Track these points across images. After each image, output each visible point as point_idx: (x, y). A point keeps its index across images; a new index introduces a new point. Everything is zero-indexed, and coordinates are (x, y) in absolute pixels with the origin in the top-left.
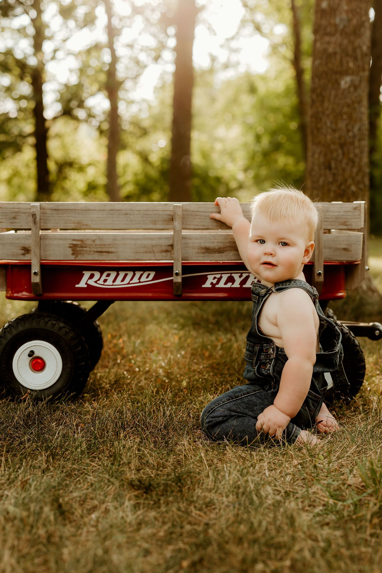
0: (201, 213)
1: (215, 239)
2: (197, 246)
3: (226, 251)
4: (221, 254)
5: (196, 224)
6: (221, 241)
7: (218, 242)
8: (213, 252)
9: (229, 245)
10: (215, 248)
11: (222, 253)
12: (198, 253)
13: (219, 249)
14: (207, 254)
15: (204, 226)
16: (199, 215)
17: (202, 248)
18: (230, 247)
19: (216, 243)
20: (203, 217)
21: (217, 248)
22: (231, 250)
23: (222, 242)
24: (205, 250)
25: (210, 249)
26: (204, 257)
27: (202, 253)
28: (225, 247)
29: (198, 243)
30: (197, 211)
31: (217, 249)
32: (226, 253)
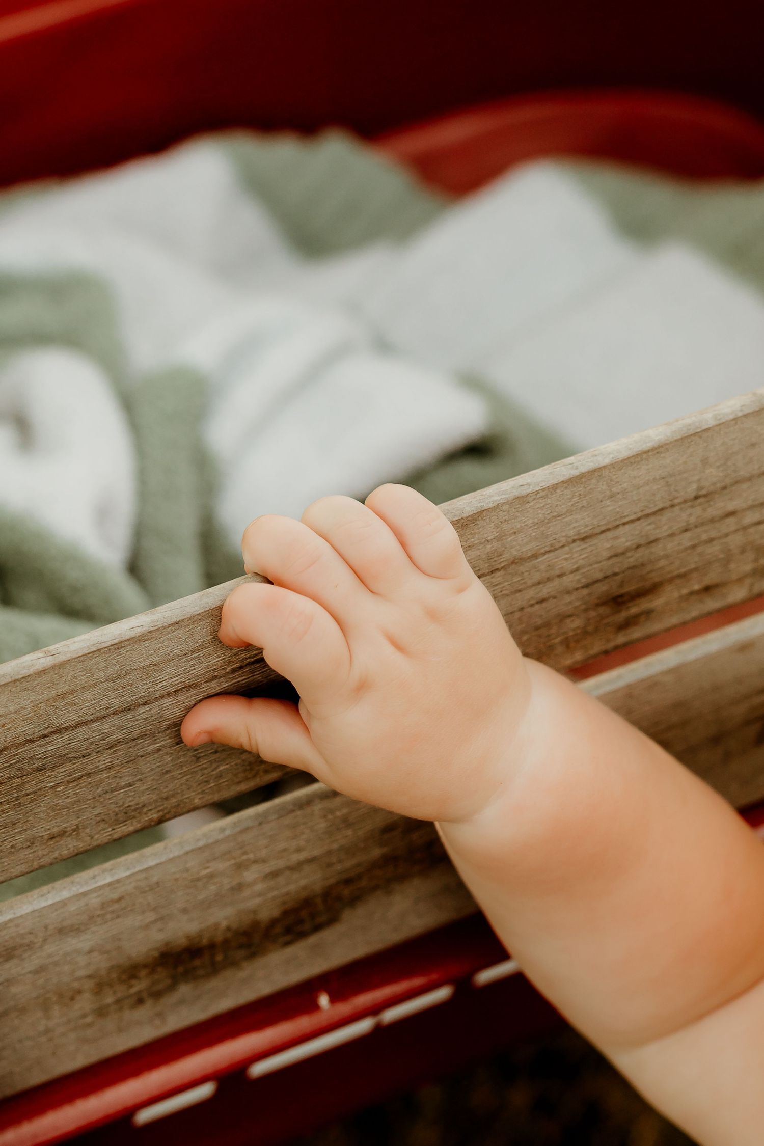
0: (81, 733)
1: (240, 867)
2: (81, 973)
3: (354, 901)
4: (313, 939)
5: (43, 828)
6: (302, 856)
7: (275, 874)
8: (242, 953)
9: (377, 852)
10: (255, 925)
11: (317, 928)
12: (101, 1012)
13: (286, 913)
14: (184, 989)
15: (128, 814)
16: (64, 759)
17: (131, 972)
18: (388, 860)
19: (259, 887)
20: (104, 760)
21: (267, 914)
22: (402, 878)
23: (310, 861)
24: (162, 974)
25: (212, 946)
26: (160, 1015)
27: (140, 1001)
28: (348, 881)
29: (90, 952)
30: (38, 732)
31: (274, 922)
32: (353, 918)
